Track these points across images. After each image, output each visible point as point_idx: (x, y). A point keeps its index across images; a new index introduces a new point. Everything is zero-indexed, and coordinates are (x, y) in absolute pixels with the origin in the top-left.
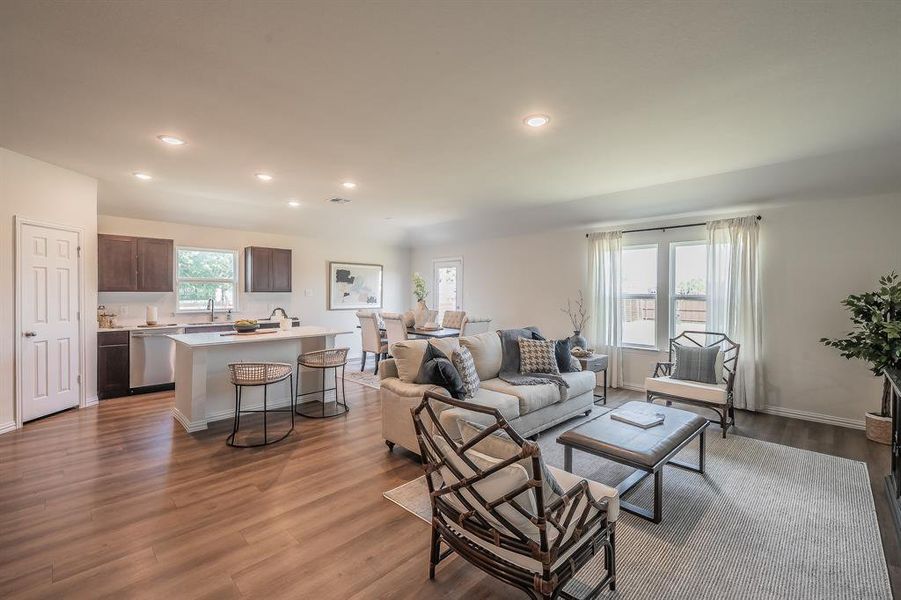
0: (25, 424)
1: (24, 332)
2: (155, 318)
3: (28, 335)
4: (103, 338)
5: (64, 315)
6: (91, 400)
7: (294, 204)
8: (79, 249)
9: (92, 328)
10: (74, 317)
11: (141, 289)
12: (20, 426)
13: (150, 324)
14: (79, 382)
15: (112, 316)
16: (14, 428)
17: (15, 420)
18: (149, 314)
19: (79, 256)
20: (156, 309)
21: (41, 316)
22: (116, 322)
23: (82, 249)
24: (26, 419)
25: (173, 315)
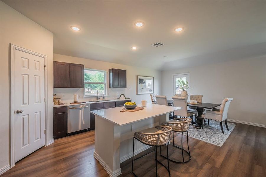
0: (16, 163)
1: (16, 111)
2: (78, 100)
3: (18, 112)
4: (56, 110)
5: (38, 100)
6: (51, 141)
7: (134, 48)
8: (45, 66)
9: (51, 105)
10: (42, 100)
11: (71, 86)
12: (13, 165)
13: (75, 102)
14: (45, 133)
15: (59, 99)
16: (9, 168)
17: (10, 162)
18: (75, 98)
19: (45, 70)
20: (78, 95)
21: (26, 101)
22: (61, 102)
23: (46, 66)
24: (16, 161)
25: (83, 98)
